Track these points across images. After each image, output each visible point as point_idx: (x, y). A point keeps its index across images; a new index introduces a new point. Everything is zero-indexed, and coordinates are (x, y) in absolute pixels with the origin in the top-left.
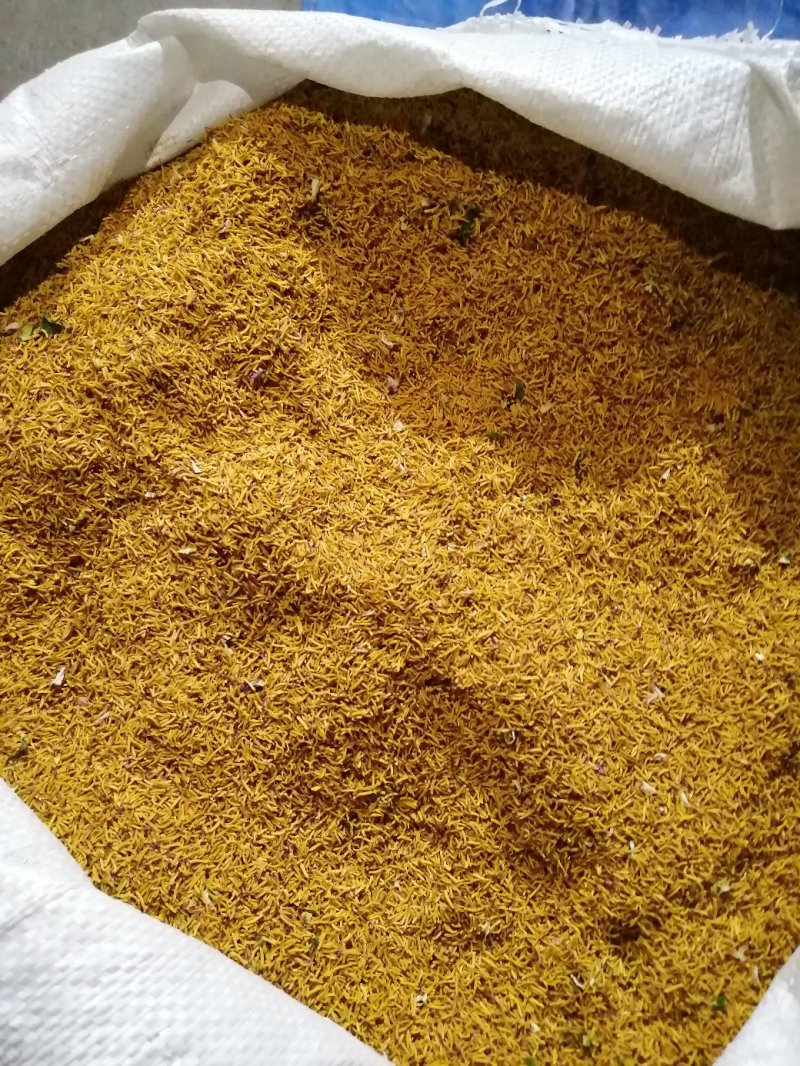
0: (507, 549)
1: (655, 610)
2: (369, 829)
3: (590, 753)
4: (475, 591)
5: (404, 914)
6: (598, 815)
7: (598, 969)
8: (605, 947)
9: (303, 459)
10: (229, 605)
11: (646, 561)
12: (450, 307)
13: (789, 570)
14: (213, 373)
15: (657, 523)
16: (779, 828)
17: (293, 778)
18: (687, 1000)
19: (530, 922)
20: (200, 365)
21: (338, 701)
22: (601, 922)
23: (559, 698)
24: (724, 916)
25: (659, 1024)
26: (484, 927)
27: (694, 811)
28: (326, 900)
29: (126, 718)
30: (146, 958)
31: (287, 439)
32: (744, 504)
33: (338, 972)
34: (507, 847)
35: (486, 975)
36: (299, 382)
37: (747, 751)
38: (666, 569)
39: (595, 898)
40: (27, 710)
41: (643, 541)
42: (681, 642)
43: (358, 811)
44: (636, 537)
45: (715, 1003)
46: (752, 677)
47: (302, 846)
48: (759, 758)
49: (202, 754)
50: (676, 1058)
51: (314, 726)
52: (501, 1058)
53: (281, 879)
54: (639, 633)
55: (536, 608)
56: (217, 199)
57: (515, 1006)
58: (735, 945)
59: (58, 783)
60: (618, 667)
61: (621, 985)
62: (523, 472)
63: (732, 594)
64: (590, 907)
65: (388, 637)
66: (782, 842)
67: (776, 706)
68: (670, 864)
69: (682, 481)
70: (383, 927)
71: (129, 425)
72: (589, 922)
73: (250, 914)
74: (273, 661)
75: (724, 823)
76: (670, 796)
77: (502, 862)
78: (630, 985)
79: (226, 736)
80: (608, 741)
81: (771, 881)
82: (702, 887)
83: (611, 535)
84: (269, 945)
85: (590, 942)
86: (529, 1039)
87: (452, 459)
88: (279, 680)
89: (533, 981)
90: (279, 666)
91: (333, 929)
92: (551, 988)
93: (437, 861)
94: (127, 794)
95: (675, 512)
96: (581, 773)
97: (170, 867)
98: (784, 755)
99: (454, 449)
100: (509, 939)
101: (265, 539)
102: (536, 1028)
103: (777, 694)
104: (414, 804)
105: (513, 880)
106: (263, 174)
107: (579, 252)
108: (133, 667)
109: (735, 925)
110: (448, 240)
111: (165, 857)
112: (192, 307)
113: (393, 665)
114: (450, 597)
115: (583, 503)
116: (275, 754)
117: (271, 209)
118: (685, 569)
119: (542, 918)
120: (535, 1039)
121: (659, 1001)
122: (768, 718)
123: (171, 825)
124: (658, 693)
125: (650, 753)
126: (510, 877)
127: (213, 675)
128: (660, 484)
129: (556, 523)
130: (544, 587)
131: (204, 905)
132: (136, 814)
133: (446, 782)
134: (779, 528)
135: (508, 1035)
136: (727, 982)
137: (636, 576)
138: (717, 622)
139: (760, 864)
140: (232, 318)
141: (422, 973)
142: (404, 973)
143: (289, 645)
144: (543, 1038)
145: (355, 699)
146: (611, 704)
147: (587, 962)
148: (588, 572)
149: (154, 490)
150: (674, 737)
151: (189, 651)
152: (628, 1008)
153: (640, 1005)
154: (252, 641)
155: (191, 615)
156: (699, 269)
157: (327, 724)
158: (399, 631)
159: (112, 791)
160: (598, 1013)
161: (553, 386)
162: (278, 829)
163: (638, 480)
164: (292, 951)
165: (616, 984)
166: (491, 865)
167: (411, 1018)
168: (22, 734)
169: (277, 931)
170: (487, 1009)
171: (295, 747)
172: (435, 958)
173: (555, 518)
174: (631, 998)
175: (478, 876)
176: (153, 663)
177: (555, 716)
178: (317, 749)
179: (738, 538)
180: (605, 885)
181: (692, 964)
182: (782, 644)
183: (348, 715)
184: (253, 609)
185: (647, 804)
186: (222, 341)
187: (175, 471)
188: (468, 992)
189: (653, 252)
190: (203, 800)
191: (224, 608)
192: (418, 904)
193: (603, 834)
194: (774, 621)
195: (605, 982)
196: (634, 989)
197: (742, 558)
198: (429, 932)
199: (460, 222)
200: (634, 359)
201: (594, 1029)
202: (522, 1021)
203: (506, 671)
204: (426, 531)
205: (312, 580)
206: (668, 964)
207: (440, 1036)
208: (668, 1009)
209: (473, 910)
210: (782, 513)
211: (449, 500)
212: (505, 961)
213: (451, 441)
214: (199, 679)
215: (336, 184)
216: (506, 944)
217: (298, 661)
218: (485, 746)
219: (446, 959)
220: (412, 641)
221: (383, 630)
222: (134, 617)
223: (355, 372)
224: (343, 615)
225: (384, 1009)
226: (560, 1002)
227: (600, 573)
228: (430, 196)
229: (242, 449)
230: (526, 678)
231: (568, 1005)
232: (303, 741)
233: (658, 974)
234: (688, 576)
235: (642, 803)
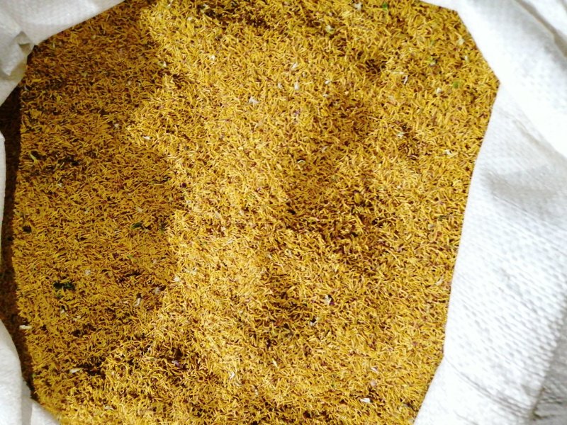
0: (214, 201)
1: (215, 116)
2: (378, 212)
3: (292, 121)
4: (240, 208)
5: (411, 179)
6: (319, 104)
7: (394, 73)
8: (383, 73)
9: (210, 321)
10: (294, 330)
11: (194, 130)
12: (109, 277)
13: (168, 60)
14: (183, 385)
15: (173, 132)
16: (291, 13)
17: (367, 261)
18: (391, 23)
19: (389, 114)
20: (182, 394)
21: (319, 254)
22: (372, 80)
23: (273, 147)
24: (344, 22)
25: (409, 31)
26: (401, 136)
27: (298, 58)
28: (419, 220)
29: (370, 359)
30: (467, 308)
31: (203, 334)
32: (146, 95)
33: (451, 200)
34: (358, 141)
35: (425, 125)
36: (173, 339)
37: (260, 45)
38: (194, 119)
39: (361, 89)
40: (388, 410)
41: (184, 135)
42: (224, 98)
43: (371, 222)
44: (184, 140)
45: (386, 8)
46: (225, 57)
47: (398, 242)
48: (260, 38)
49: (371, 313)
50: (421, 16)
51: (336, 262)
52: (460, 101)
53: (417, 248)
54: (228, 120)
55: (236, 175)
56: (98, 418)
57: (433, 104)
58: (355, 11)
59: (416, 381)
60: (248, 124)
61: (398, 58)
62: (175, 207)
63: (191, 82)
64: (367, 89)
65: (278, 243)
66: (298, 9)
67: (233, 40)
68: (328, 60)
69: (147, 130)
70: (422, 186)
71: (226, 418)
72: (375, 86)
73: (439, 257)
74: (314, 295)
75: (298, 42)
76: (297, 73)
77: (366, 140)
78: (397, 53)
79: (359, 304)
80: (283, 115)
81: (318, 6)
82: (333, 39)
83: (188, 152)
84: (451, 241)
85: (384, 82)
86: (445, 90)
87: (182, 245)
88: (322, 288)
89: (416, 101)
90: (315, 291)
91: (431, 212)
92: (415, 91)
93: (379, 172)
94: (405, 344)
95: (164, 126)
96: (303, 121)
97: (432, 307)
98: (255, 26)
99: (177, 247)
100: (402, 121)
101: (253, 326)
102: (439, 89)
103: (227, 42)
104: (357, 194)
105: (373, 131)
106: (78, 399)
107: (57, 226)
108: (344, 366)
109: (345, 14)
110: (77, 292)
111: (428, 312)
112: (154, 410)
113: (290, 234)
114: (247, 220)
115: (178, 172)
116: (358, 275)
117: (93, 388)
118: (189, 110)
119: (385, 109)
120: (444, 88)
121: (397, 36)
122: (240, 41)
123: (411, 314)
124: (252, 99)
125: (281, 92)
126: (372, 133)
127: (332, 322)
128: (154, 139)
129: (194, 181)
130: (226, 175)
131: (443, 282)
132: (413, 335)
133: (338, 184)
134: (151, 73)
135: (447, 102)
136: (374, 6)
137: (203, 133)
138: (207, 85)
139: (312, 14)
140: (153, 387)
141: (436, 157)
142: (440, 166)
143: (303, 291)
144: (442, 84)
145: (315, 246)
146: (266, 120)
147: (394, 80)
148: (211, 156)
149: (252, 391)
150: (269, 83)
151: (324, 340)
152: (408, 50)
153: (404, 44)
154: (308, 309)
155: (307, 346)
156: (42, 164)
157: (333, 255)
158: (273, 238)
159: (407, 352)
160: (417, 63)
161: (128, 210)
162: (394, 259)
163: (157, 150)
164: (449, 228)
165: (399, 61)
166: (370, 144)
167: (459, 153)
168: (400, 408)
169: (442, 239)
170: (440, 117)
171: (351, 267)
172: (426, 154)
173: (192, 182)
174: (402, 50)
175: (378, 149)
176: (338, 356)
177: (282, 146)
178: (348, 255)
179: (163, 91)
180: (353, 87)
181: (372, 28)
182: (203, 49)
183: (324, 247)
184: (292, 316)
185: (304, 83)
186: (166, 387)
187: (238, 385)
188: (436, 130)
189: (43, 191)
190: (393, 303)
191: (297, 332)
192: (403, 173)
193: (328, 99)
194: (194, 58)
195: (399, 67)
196: (398, 50)
197: (171, 85)
198: (415, 162)
199: (65, 291)
200: (98, 177)
201: (425, 62)
202: (438, 98)
203: (270, 178)
204: (220, 245)
205: (265, 293)
206: (377, 39)
207: (463, 136)
208: (400, 30)
209: (395, 145)
210: (143, 75)
211: (201, 239)
212: (414, 118)
213: (174, 250)
214: (336, 330)
215: (70, 360)
216: (406, 121)
217: (308, 282)
218: (313, 172)
219: (425, 148)
220: (276, 230)
221: (276, 247)
222: (320, 376)
223: (158, 312)
224: (277, 269)
225: (461, 169)
226: (420, 84)
227: (209, 150)
228: (59, 311)
229: (215, 356)
230: (269, 167)
231: (420, 79)
232: (345, 264)
233: (384, 42)
234: (192, 107)
235: (305, 86)
